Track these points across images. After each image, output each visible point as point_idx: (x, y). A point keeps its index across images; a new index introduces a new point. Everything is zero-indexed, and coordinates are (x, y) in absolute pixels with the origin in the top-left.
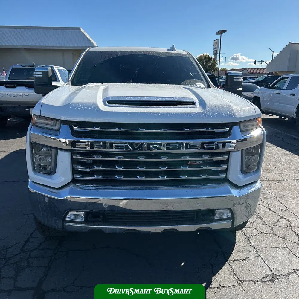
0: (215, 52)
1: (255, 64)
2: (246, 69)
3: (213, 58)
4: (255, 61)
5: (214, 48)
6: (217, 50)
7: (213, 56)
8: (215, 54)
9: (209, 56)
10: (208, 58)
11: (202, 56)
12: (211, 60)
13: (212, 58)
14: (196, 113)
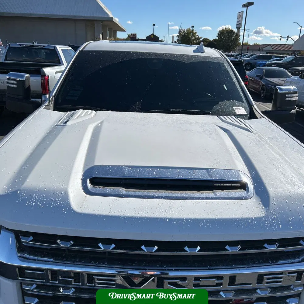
0: (239, 26)
1: (281, 39)
2: (269, 45)
3: (236, 32)
4: (281, 37)
5: (238, 22)
6: (240, 24)
7: (235, 30)
8: (239, 28)
9: (232, 30)
10: (230, 32)
11: (224, 29)
12: (234, 34)
13: (234, 32)
14: (251, 219)
